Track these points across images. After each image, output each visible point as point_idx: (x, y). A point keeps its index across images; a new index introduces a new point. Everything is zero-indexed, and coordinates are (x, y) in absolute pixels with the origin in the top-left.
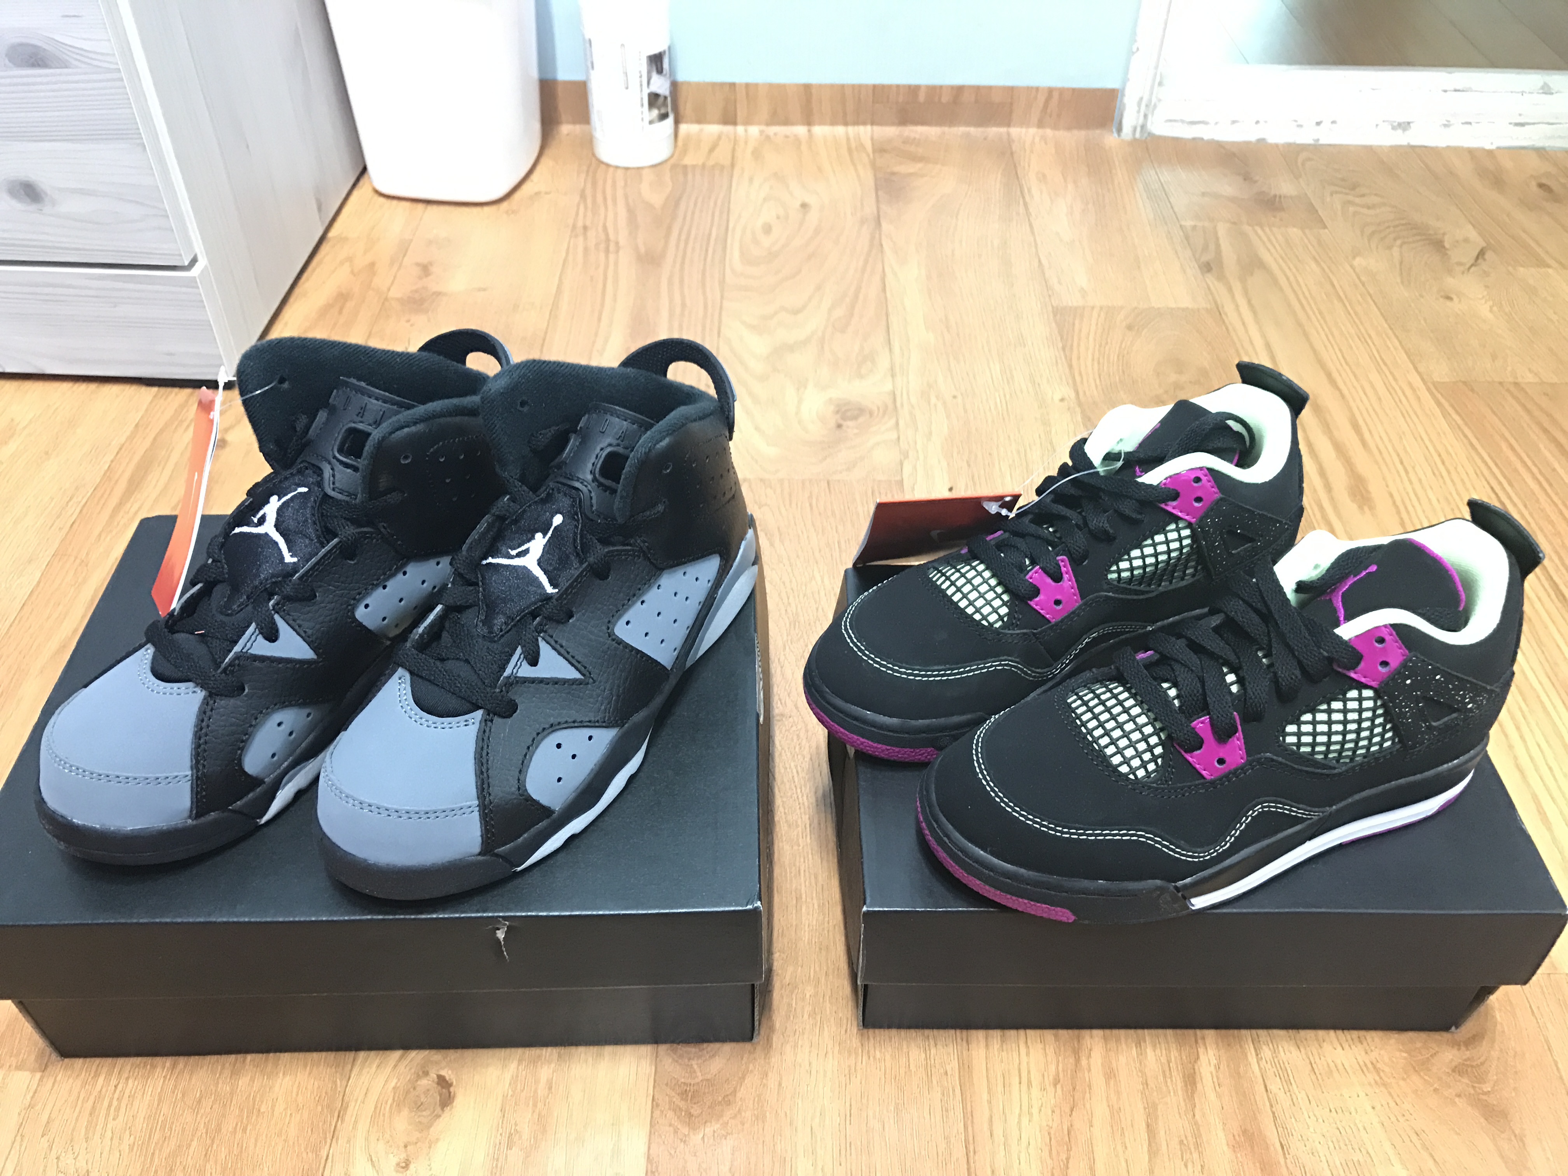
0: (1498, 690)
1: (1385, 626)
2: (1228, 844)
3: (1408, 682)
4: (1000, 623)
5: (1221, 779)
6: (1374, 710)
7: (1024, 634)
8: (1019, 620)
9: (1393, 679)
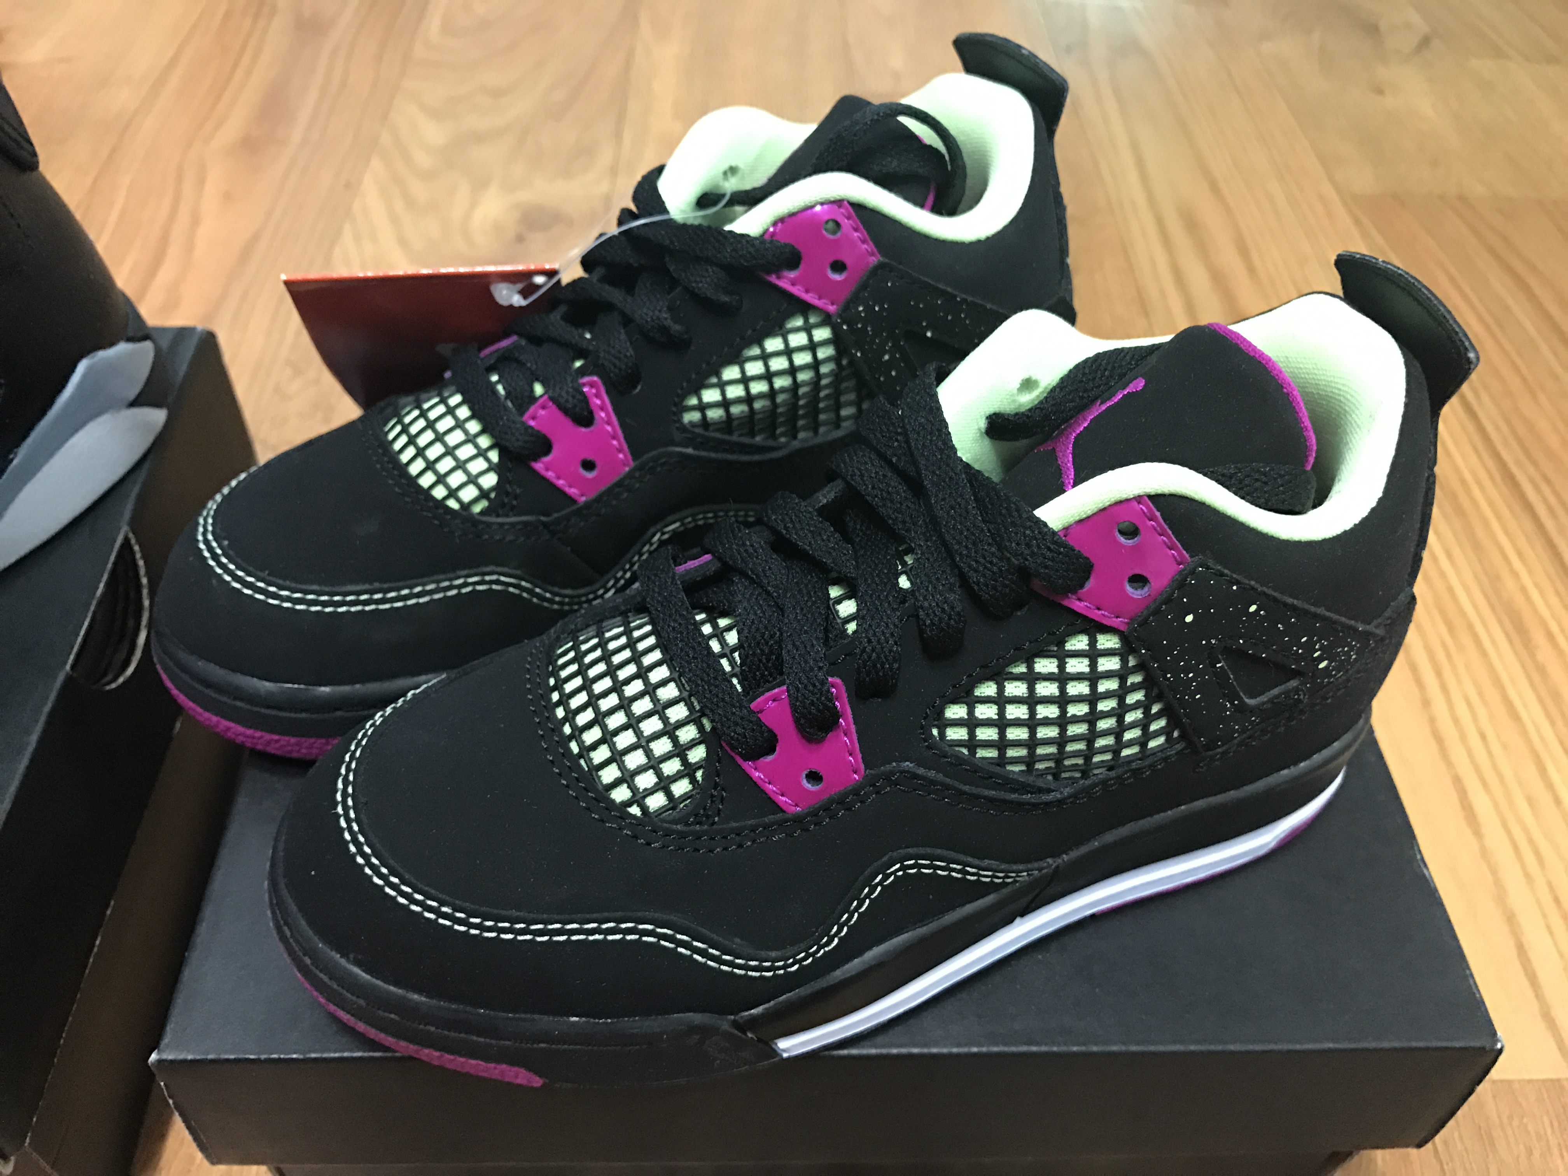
0: (1380, 632)
1: (1139, 499)
2: (836, 940)
3: (1189, 618)
4: (483, 504)
5: (814, 814)
6: (1121, 675)
7: (526, 524)
8: (516, 497)
9: (1157, 612)
